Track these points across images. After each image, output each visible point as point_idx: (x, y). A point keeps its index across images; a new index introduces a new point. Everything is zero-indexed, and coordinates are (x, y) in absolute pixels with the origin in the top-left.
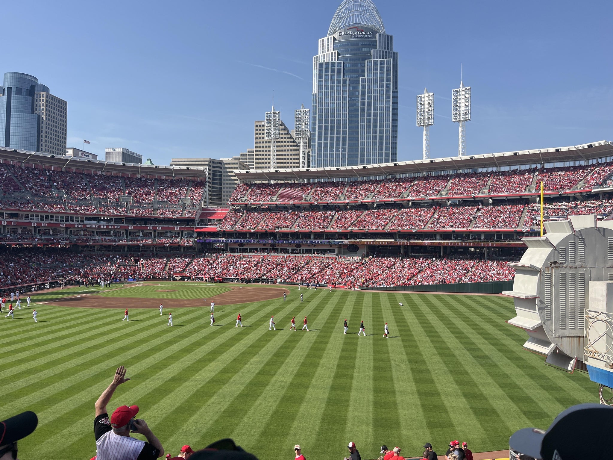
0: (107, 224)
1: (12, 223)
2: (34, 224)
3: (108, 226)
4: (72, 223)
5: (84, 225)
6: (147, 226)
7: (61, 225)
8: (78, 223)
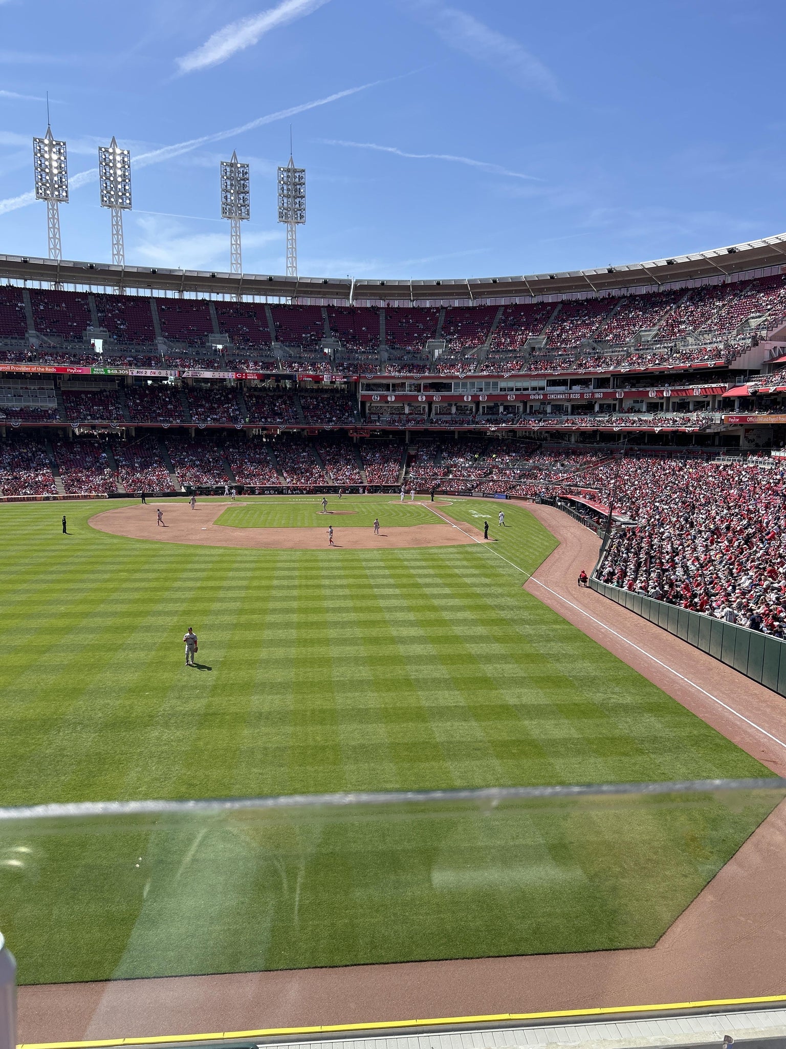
0: (582, 391)
1: (434, 398)
2: (467, 399)
3: (582, 394)
4: (525, 392)
5: (545, 395)
6: (648, 389)
7: (509, 397)
8: (534, 392)
